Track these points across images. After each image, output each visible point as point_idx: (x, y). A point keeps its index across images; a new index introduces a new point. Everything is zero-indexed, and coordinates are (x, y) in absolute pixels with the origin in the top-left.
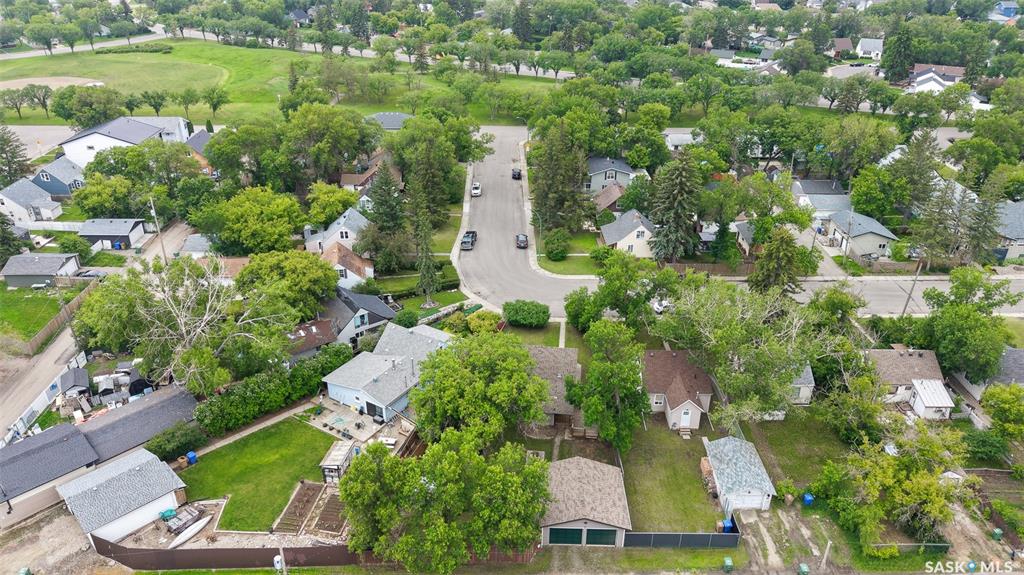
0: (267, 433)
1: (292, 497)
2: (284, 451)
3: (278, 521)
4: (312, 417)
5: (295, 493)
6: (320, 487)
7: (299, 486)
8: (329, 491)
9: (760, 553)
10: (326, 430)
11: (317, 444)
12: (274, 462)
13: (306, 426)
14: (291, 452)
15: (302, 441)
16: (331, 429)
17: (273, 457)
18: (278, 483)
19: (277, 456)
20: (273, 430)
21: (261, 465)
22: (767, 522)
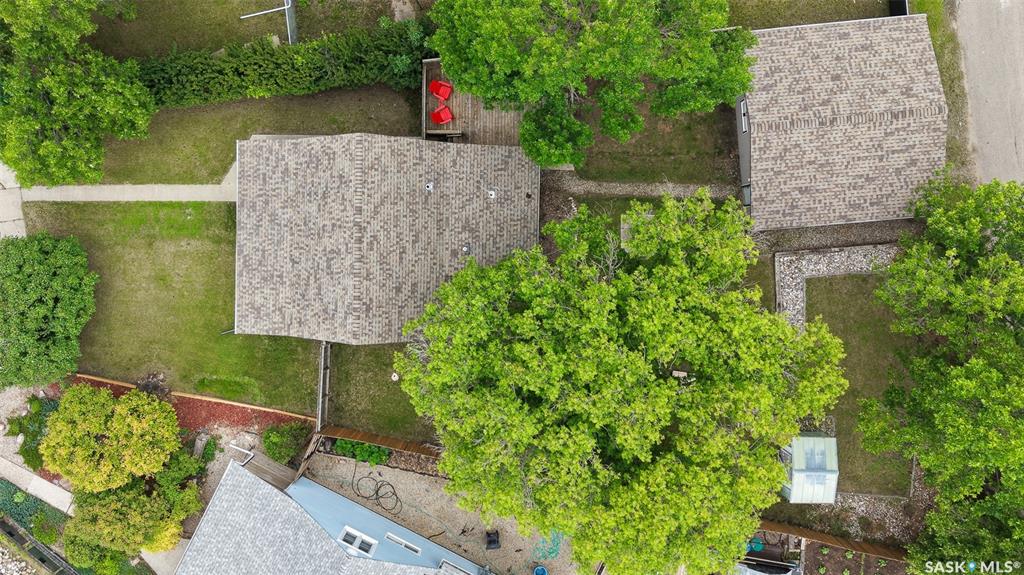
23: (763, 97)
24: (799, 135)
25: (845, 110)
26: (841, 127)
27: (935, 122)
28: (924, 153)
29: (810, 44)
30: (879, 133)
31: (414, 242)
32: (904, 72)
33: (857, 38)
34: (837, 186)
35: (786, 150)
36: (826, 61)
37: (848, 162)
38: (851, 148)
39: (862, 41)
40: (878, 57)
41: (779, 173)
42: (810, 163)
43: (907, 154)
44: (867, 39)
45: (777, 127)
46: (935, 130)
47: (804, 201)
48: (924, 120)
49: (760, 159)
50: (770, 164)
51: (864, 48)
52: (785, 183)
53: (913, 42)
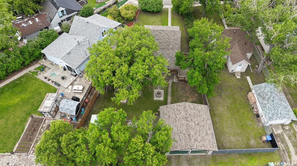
0: (14, 84)
1: (26, 127)
2: (23, 96)
3: (17, 145)
4: (39, 73)
5: (28, 124)
6: (42, 119)
7: (30, 119)
8: (47, 122)
9: (287, 154)
10: (46, 81)
11: (41, 90)
12: (17, 103)
13: (36, 79)
14: (27, 96)
15: (33, 89)
16: (49, 80)
17: (17, 100)
18: (19, 118)
19: (19, 99)
20: (17, 82)
21: (10, 106)
22: (288, 132)
23: (192, 107)
24: (183, 113)
25: (190, 124)
26: (186, 122)
27: (188, 146)
28: (179, 144)
29: (206, 121)
30: (184, 132)
31: (160, 42)
32: (201, 141)
33: (209, 132)
34: (170, 124)
35: (179, 111)
36: (202, 123)
37: (176, 126)
38: (180, 126)
39: (209, 133)
40: (205, 135)
41: (174, 110)
42: (176, 117)
43: (179, 140)
44: (209, 134)
45: (185, 108)
46: (186, 146)
47: (167, 117)
48: (188, 143)
49: (177, 105)
50: (176, 107)
51: (207, 133)
52: (171, 112)
53: (210, 146)
